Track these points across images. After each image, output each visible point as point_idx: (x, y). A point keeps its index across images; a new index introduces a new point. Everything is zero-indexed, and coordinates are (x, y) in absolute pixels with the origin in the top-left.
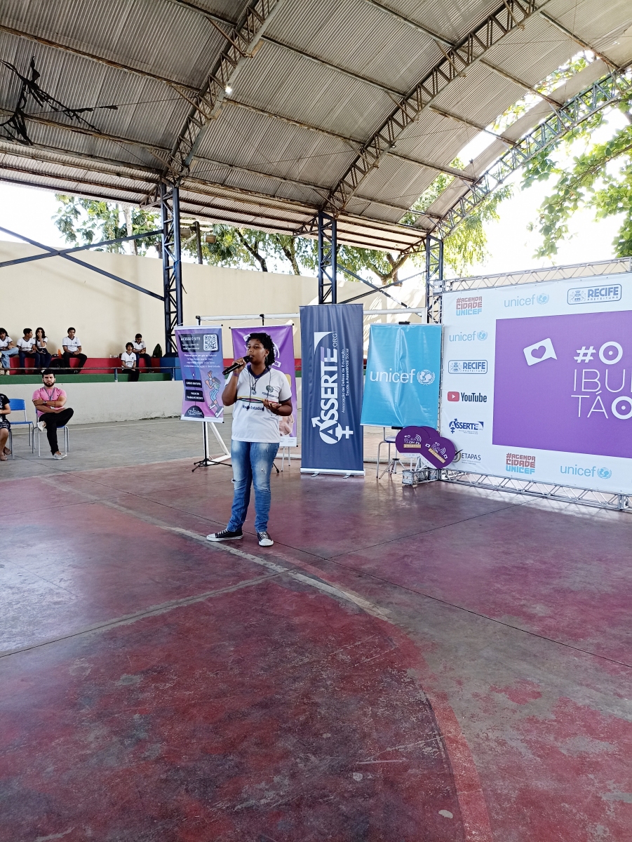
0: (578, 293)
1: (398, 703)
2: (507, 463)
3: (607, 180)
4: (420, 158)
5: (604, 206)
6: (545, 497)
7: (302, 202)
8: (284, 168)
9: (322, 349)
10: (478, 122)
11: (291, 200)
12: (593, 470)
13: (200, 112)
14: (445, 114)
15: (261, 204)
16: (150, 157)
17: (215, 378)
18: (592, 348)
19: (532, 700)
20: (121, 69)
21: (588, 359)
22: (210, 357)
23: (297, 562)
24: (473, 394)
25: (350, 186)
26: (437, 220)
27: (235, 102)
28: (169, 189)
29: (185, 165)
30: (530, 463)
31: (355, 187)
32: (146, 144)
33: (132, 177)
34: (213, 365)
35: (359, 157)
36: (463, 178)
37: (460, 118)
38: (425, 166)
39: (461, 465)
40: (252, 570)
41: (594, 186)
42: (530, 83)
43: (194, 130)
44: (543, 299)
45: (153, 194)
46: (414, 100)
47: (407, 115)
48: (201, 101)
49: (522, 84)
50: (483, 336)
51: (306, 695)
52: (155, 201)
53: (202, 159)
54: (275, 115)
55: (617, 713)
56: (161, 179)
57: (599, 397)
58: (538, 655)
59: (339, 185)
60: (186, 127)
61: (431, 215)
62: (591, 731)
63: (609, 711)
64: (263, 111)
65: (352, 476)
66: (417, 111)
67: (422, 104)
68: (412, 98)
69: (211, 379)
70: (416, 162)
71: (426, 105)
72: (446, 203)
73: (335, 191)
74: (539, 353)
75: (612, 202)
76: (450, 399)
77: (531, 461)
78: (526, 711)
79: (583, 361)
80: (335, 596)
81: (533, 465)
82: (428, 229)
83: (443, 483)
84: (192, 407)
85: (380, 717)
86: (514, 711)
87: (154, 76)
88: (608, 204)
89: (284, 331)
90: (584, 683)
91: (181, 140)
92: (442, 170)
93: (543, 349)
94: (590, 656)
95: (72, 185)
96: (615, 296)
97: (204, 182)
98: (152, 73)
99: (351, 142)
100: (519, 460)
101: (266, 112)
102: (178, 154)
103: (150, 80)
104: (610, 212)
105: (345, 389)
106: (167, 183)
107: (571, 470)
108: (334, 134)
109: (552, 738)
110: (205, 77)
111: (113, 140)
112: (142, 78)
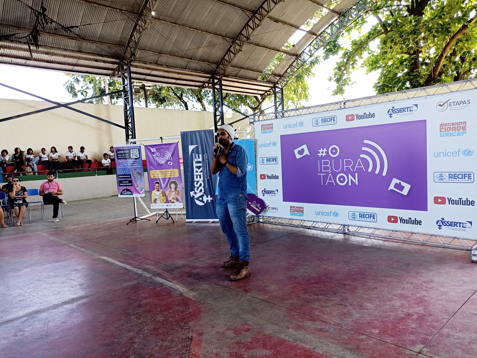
0: (317, 121)
1: (176, 339)
2: (291, 211)
3: (370, 52)
4: (266, 45)
5: (369, 66)
6: (309, 228)
7: (202, 71)
8: (190, 53)
9: (194, 154)
10: (295, 24)
11: (196, 70)
12: (331, 213)
13: (139, 26)
14: (277, 21)
15: (178, 73)
16: (113, 51)
17: (138, 173)
18: (325, 149)
19: (244, 333)
20: (93, 4)
21: (324, 154)
22: (135, 162)
23: (160, 271)
24: (272, 175)
25: (227, 61)
26: (279, 78)
27: (159, 19)
28: (125, 67)
29: (133, 54)
30: (300, 211)
31: (230, 62)
32: (111, 44)
33: (104, 62)
34: (136, 165)
35: (231, 46)
36: (290, 54)
37: (285, 23)
38: (269, 49)
39: (268, 213)
40: (133, 277)
41: (363, 56)
42: (322, 2)
43: (136, 35)
44: (301, 124)
45: (116, 71)
46: (259, 14)
47: (255, 24)
48: (139, 20)
49: (317, 4)
50: (275, 144)
51: (131, 339)
52: (118, 74)
53: (143, 51)
54: (182, 25)
55: (282, 336)
56: (120, 62)
57: (330, 174)
58: (260, 310)
59: (222, 61)
60: (132, 34)
61: (275, 75)
62: (264, 346)
63: (279, 335)
64: (175, 23)
65: (213, 222)
66: (260, 20)
67: (263, 16)
68: (258, 14)
69: (136, 173)
70: (264, 47)
71: (265, 17)
72: (283, 68)
73: (220, 64)
74: (301, 152)
75: (374, 64)
76: (261, 178)
77: (301, 209)
78: (238, 338)
79: (322, 156)
80: (171, 287)
81: (302, 211)
82: (274, 83)
83: (261, 224)
84: (125, 189)
85: (163, 347)
86: (232, 339)
87: (112, 7)
88: (372, 65)
89: (173, 145)
90: (274, 323)
91: (130, 41)
92: (278, 51)
93: (303, 150)
94: (285, 309)
95: (70, 67)
96: (334, 122)
97: (145, 63)
98: (111, 6)
99: (226, 38)
100: (296, 209)
101: (177, 24)
102: (129, 48)
103: (110, 10)
104: (373, 69)
105: (207, 175)
106: (123, 64)
107: (320, 213)
108: (216, 34)
109: (243, 351)
110: (141, 7)
111: (91, 43)
112: (105, 9)
